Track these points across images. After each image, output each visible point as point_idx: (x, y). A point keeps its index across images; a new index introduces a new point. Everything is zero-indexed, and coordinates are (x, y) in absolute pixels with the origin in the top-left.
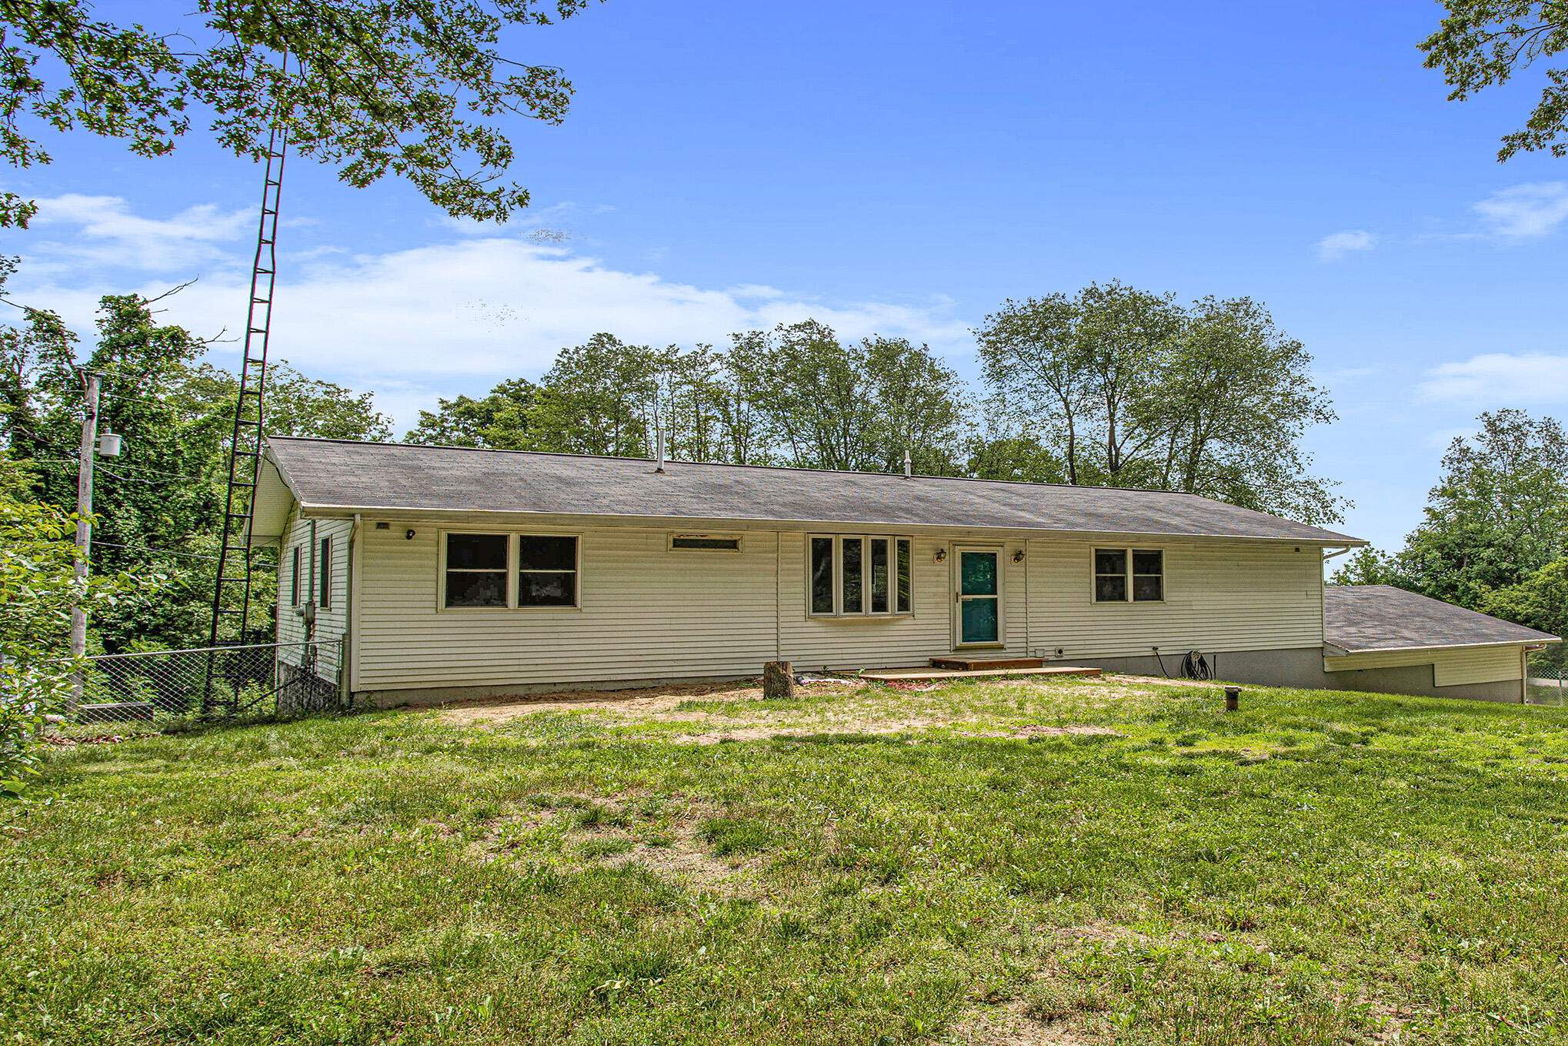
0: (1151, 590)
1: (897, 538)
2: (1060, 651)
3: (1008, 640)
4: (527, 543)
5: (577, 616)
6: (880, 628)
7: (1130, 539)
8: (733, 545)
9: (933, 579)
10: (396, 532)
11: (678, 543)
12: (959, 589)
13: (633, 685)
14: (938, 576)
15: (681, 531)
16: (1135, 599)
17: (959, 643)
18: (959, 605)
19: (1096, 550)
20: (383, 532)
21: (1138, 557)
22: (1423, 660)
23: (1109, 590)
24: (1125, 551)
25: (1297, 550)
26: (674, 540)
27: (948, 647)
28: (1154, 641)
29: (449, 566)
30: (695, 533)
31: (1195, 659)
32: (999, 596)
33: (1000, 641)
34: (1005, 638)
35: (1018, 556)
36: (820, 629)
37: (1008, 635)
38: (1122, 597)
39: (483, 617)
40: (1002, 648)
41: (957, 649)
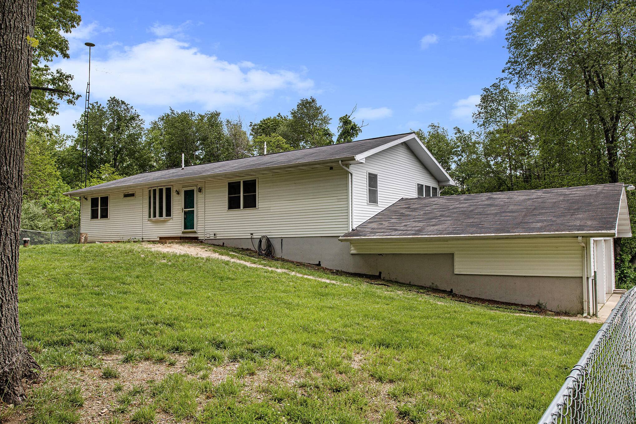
0: (251, 203)
1: (166, 187)
2: (215, 234)
3: (199, 229)
5: (109, 221)
7: (241, 175)
8: (133, 195)
12: (183, 206)
14: (178, 201)
16: (244, 207)
17: (183, 229)
18: (183, 214)
19: (229, 183)
21: (245, 184)
24: (240, 182)
25: (331, 168)
26: (124, 195)
27: (180, 231)
28: (253, 230)
29: (91, 207)
31: (264, 241)
32: (195, 209)
33: (195, 230)
35: (200, 190)
36: (149, 224)
37: (199, 227)
38: (239, 207)
40: (195, 232)
41: (183, 232)
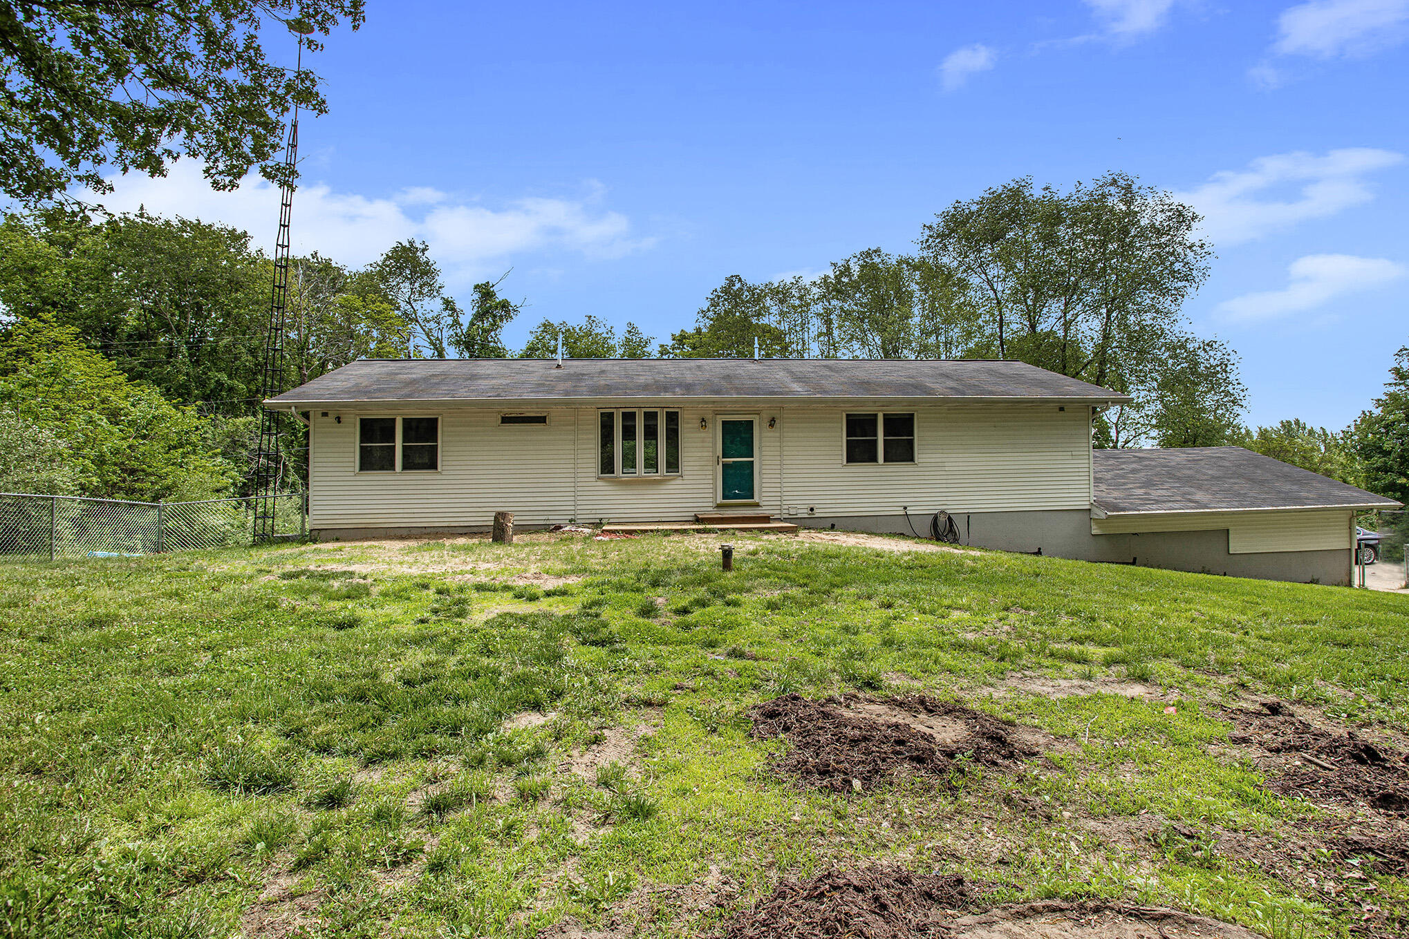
0: (902, 451)
1: (665, 410)
2: (812, 509)
3: (764, 499)
4: (407, 423)
5: (439, 477)
6: (656, 487)
7: (879, 403)
8: (542, 420)
9: (699, 445)
10: (331, 419)
11: (506, 420)
12: (720, 453)
13: (475, 530)
14: (703, 442)
15: (507, 411)
16: (885, 460)
17: (720, 500)
18: (720, 467)
19: (847, 415)
20: (325, 419)
21: (888, 420)
22: (1220, 524)
23: (859, 452)
24: (876, 415)
25: (1062, 409)
26: (503, 418)
27: (711, 504)
28: (905, 500)
29: (361, 442)
30: (515, 412)
31: (942, 519)
32: (756, 459)
33: (756, 499)
34: (760, 498)
35: (772, 422)
36: (606, 488)
37: (764, 494)
38: (874, 459)
39: (382, 478)
40: (757, 505)
41: (719, 506)
